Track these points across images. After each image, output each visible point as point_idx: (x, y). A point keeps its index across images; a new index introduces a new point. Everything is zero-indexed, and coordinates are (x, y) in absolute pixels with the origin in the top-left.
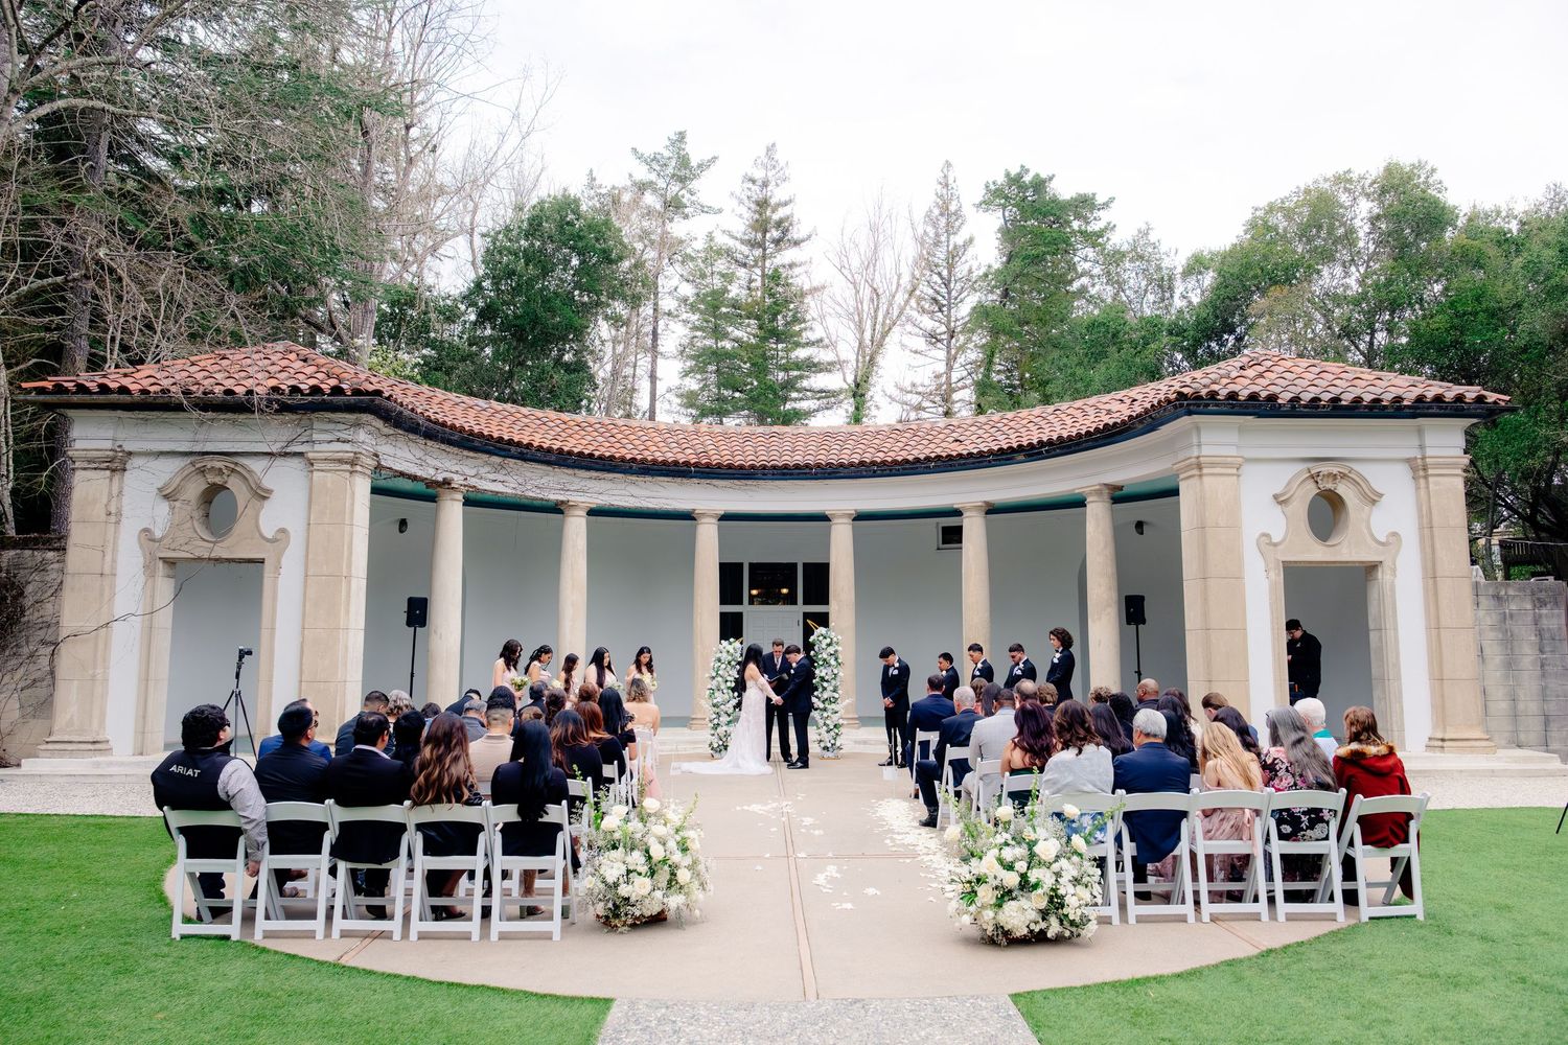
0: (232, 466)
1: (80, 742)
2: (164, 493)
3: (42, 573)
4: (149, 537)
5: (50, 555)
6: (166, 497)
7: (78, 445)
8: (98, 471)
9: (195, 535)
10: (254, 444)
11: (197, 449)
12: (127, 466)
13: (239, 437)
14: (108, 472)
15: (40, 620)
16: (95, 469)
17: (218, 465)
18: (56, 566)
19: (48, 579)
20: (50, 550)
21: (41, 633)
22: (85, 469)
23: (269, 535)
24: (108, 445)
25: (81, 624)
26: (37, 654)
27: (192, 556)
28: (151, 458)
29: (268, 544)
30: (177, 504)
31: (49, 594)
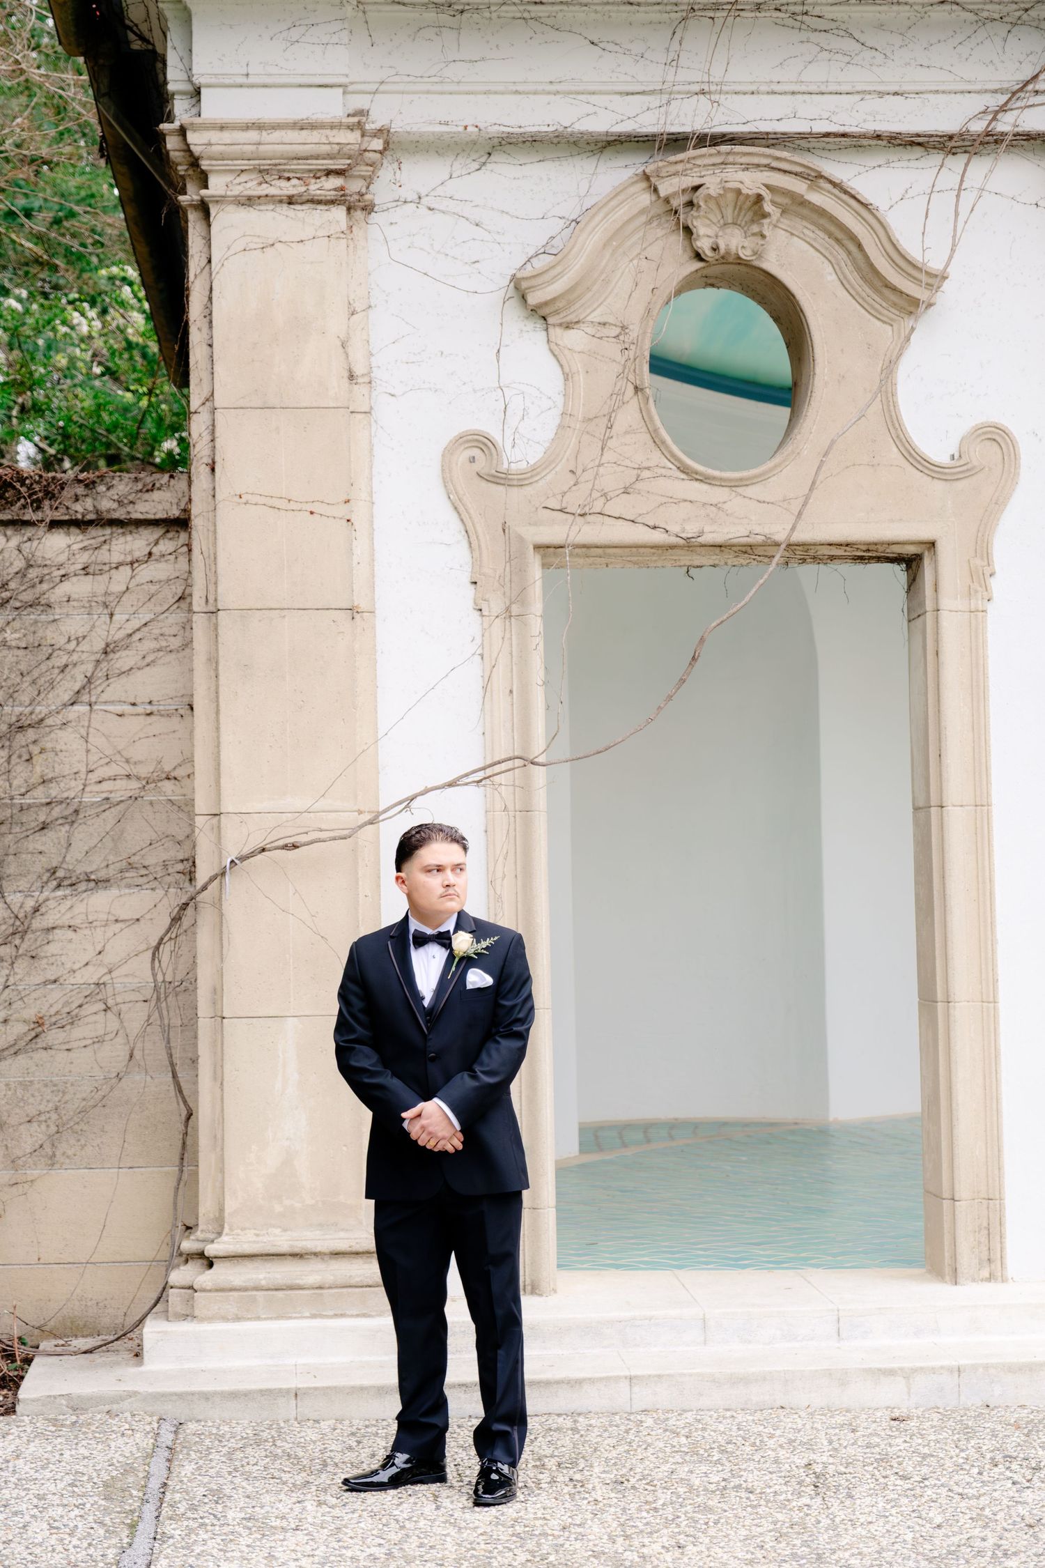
0: (799, 186)
1: (337, 1254)
2: (533, 299)
3: (30, 617)
4: (482, 464)
5: (56, 545)
6: (541, 314)
7: (215, 106)
8: (302, 212)
9: (656, 458)
10: (873, 103)
11: (649, 123)
12: (381, 192)
13: (817, 74)
14: (339, 213)
15: (40, 795)
16: (291, 201)
17: (751, 182)
18: (79, 587)
19: (52, 635)
20: (54, 525)
21: (49, 842)
22: (249, 201)
23: (938, 450)
24: (331, 106)
25: (299, 803)
26: (37, 923)
27: (657, 537)
28: (460, 165)
29: (939, 486)
30: (573, 339)
31: (64, 691)
